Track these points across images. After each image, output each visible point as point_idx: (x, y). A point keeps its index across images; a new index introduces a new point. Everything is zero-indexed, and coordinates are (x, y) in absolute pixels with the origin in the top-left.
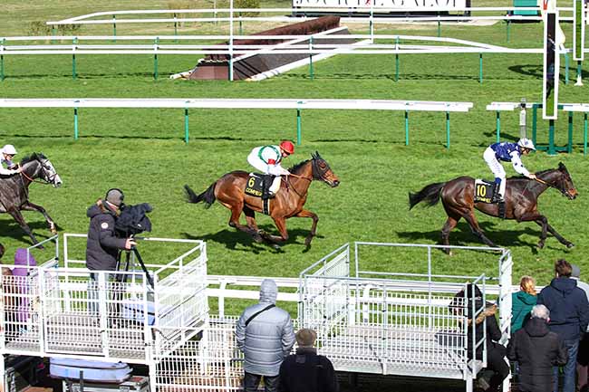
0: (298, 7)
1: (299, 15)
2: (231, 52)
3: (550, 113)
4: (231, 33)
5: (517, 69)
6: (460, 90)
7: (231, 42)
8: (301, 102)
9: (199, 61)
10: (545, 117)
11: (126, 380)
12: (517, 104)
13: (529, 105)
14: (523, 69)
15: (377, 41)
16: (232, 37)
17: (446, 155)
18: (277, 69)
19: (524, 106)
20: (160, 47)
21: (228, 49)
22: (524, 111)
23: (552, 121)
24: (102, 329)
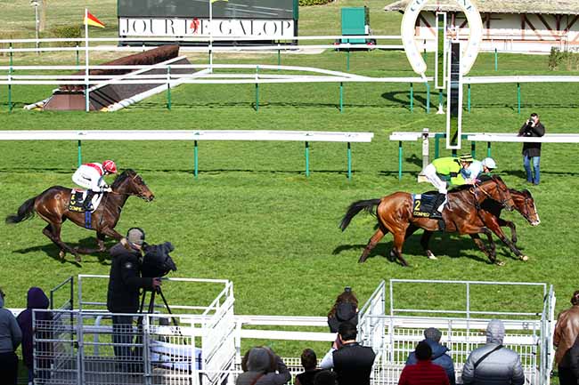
0: (124, 37)
1: (124, 44)
2: (87, 82)
3: (453, 142)
4: (87, 62)
5: (389, 96)
7: (87, 72)
8: (198, 134)
9: (54, 91)
10: (448, 147)
12: (420, 135)
13: (432, 135)
14: (395, 96)
15: (215, 71)
16: (87, 67)
17: (350, 185)
18: (133, 98)
19: (426, 135)
20: (14, 77)
21: (83, 80)
22: (426, 141)
23: (454, 150)
24: (146, 374)
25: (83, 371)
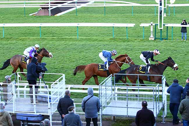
2: (50, 6)
3: (161, 27)
6: (126, 18)
7: (50, 3)
9: (39, 9)
10: (159, 28)
12: (150, 24)
13: (154, 24)
17: (127, 41)
20: (26, 5)
21: (48, 6)
22: (152, 26)
23: (161, 29)
24: (34, 104)
25: (15, 103)
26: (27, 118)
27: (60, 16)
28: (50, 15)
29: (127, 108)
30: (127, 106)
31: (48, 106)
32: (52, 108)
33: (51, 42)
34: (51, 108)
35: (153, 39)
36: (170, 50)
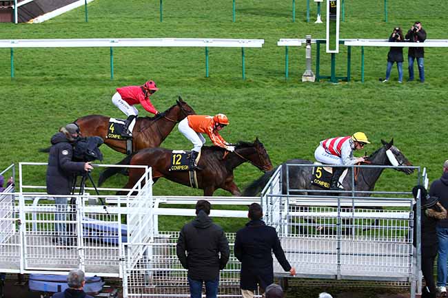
3: (332, 47)
8: (113, 42)
10: (328, 51)
11: (100, 292)
12: (304, 40)
13: (313, 41)
17: (244, 85)
19: (309, 41)
22: (309, 46)
23: (333, 54)
24: (79, 247)
25: (26, 245)
26: (59, 287)
27: (44, 24)
28: (16, 22)
29: (339, 255)
30: (338, 249)
31: (117, 253)
32: (129, 259)
33: (43, 89)
34: (127, 258)
35: (312, 79)
36: (367, 106)
